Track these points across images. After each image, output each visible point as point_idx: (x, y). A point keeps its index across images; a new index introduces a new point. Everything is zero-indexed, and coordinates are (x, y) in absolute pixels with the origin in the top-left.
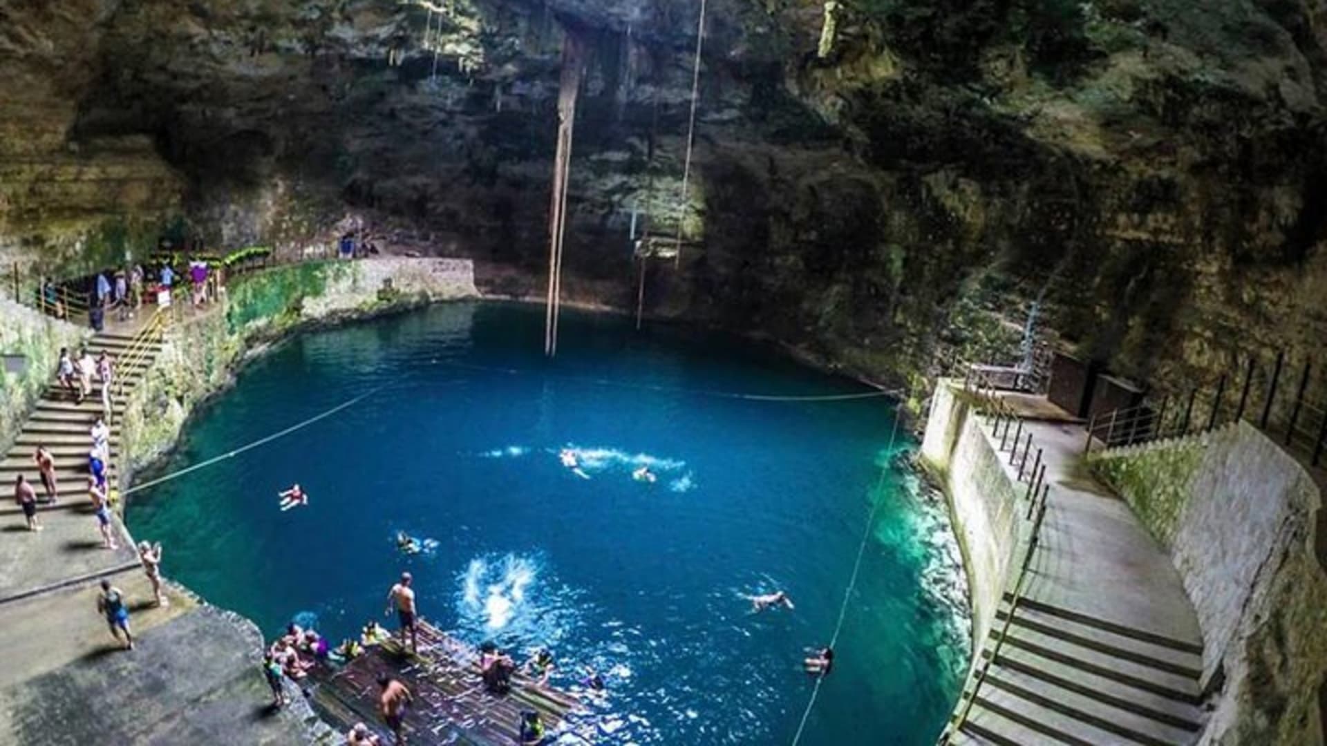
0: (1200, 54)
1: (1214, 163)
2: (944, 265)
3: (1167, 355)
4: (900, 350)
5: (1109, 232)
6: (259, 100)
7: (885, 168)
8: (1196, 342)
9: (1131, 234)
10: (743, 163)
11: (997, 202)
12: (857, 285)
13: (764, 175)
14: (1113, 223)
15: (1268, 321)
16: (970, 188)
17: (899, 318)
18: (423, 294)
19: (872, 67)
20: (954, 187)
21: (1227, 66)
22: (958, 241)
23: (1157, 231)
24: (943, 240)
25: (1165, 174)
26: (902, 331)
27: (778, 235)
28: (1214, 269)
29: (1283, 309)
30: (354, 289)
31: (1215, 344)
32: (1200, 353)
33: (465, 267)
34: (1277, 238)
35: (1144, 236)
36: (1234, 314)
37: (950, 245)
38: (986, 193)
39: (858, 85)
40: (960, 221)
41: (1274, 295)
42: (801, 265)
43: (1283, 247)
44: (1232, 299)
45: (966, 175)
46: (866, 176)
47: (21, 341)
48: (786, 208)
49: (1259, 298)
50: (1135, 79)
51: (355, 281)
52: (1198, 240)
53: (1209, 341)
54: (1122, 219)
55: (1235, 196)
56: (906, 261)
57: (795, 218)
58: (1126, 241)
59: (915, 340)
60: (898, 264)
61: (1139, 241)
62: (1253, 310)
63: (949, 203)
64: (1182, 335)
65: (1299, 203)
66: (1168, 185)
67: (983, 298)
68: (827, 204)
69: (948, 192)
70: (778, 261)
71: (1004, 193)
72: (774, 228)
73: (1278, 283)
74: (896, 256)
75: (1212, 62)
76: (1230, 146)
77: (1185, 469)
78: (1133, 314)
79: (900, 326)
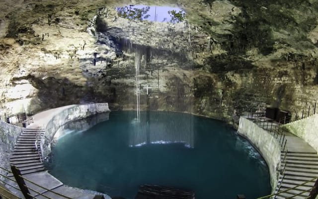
0: (296, 49)
1: (297, 67)
2: (232, 92)
3: (292, 105)
4: (224, 112)
5: (273, 82)
6: (54, 70)
7: (215, 73)
8: (298, 102)
9: (278, 82)
10: (176, 75)
11: (245, 78)
12: (210, 99)
13: (182, 77)
14: (274, 80)
15: (312, 95)
16: (237, 76)
17: (223, 105)
18: (96, 112)
19: (213, 52)
20: (233, 76)
21: (301, 51)
22: (235, 87)
23: (284, 81)
24: (231, 87)
25: (285, 70)
26: (224, 108)
27: (187, 90)
28: (299, 87)
29: (315, 93)
30: (80, 112)
31: (302, 101)
32: (299, 103)
33: (106, 105)
34: (312, 80)
35: (281, 82)
36: (305, 95)
37: (233, 88)
38: (241, 76)
39: (209, 56)
40: (235, 83)
41: (314, 91)
42: (193, 96)
43: (313, 82)
44: (304, 92)
45: (236, 73)
46: (209, 75)
47: (9, 132)
48: (188, 84)
49: (310, 92)
50: (282, 53)
51: (80, 110)
52: (295, 82)
53: (301, 101)
54: (276, 79)
55: (302, 73)
56: (223, 93)
57: (190, 86)
58: (278, 83)
59: (228, 109)
60: (221, 93)
61: (280, 83)
62: (309, 94)
63: (232, 79)
64: (294, 101)
65: (316, 74)
66: (286, 72)
67: (246, 98)
68: (198, 82)
69: (231, 77)
70: (187, 96)
71: (246, 76)
72: (185, 88)
73: (314, 88)
74: (220, 91)
75: (299, 50)
76: (300, 64)
77: (304, 124)
78: (282, 98)
79: (223, 107)
